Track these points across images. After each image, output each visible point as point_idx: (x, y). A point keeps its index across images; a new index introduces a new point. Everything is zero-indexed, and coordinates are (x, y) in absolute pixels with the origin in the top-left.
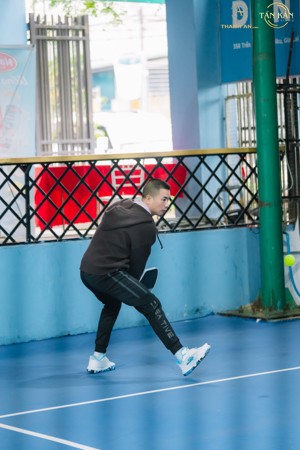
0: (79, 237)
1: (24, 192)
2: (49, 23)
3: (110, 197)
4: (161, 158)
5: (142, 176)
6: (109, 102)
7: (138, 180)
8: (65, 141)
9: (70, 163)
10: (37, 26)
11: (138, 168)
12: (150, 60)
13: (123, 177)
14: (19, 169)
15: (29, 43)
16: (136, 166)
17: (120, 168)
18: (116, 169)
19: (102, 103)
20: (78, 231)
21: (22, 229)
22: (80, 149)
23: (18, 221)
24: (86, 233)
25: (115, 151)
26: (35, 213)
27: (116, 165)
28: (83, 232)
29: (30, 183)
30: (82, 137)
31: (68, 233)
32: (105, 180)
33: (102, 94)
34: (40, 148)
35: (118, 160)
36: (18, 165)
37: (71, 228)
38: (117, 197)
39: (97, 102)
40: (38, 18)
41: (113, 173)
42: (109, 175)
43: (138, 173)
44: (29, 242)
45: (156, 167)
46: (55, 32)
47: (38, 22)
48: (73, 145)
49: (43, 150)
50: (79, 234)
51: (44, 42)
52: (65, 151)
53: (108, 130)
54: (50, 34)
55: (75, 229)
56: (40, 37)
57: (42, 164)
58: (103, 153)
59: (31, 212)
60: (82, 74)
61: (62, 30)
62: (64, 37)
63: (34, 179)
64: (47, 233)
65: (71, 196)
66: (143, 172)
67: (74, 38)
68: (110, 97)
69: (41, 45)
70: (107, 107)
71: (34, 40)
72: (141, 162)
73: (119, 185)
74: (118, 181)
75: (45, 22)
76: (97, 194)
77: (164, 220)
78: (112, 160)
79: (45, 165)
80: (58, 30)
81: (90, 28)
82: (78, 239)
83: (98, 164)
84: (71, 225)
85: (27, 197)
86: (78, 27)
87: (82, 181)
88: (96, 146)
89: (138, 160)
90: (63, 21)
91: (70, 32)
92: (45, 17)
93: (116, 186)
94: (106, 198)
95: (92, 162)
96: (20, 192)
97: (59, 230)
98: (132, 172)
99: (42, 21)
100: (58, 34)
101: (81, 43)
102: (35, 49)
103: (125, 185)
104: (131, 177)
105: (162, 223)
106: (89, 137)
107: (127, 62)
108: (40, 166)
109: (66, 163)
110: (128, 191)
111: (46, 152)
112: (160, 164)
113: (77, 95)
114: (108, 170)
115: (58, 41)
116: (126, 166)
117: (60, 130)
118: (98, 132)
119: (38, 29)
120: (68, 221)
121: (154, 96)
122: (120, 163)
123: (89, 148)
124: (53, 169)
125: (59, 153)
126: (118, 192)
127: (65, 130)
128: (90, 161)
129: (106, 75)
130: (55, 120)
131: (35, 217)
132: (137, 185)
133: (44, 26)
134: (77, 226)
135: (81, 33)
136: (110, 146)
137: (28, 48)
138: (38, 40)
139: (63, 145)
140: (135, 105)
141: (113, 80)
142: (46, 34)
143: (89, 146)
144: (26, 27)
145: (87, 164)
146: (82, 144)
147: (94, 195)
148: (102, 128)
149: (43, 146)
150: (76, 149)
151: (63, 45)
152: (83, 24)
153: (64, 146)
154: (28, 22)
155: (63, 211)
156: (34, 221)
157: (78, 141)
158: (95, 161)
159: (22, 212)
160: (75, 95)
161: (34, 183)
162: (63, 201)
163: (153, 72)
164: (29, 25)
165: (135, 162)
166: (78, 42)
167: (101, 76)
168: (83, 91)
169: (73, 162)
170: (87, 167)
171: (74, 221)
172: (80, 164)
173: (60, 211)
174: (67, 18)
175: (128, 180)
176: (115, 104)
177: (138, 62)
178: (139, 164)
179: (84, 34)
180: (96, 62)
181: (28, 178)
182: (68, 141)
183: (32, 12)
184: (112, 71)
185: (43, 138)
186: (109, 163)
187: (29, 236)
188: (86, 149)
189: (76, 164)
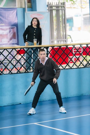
0: (63, 69)
2: (53, 5)
3: (72, 57)
4: (88, 45)
5: (82, 50)
6: (72, 28)
7: (81, 51)
8: (58, 40)
10: (50, 6)
11: (81, 48)
12: (84, 15)
13: (76, 50)
15: (48, 11)
16: (80, 47)
17: (75, 48)
18: (74, 48)
19: (70, 28)
20: (63, 67)
22: (63, 42)
24: (65, 68)
25: (74, 43)
27: (74, 47)
29: (48, 53)
30: (63, 38)
32: (71, 51)
33: (69, 26)
35: (75, 45)
36: (45, 47)
37: (61, 66)
38: (74, 56)
39: (68, 28)
40: (50, 3)
41: (73, 49)
42: (72, 50)
43: (81, 49)
45: (86, 47)
46: (55, 7)
47: (50, 4)
48: (61, 41)
49: (52, 43)
50: (63, 68)
51: (52, 10)
52: (58, 43)
54: (54, 8)
55: (62, 66)
56: (51, 9)
57: (52, 47)
58: (70, 43)
60: (63, 20)
61: (57, 7)
62: (58, 9)
63: (49, 51)
65: (60, 56)
66: (82, 49)
67: (61, 9)
68: (72, 26)
69: (51, 11)
70: (71, 29)
71: (49, 10)
72: (82, 46)
73: (75, 53)
74: (75, 52)
75: (52, 4)
76: (68, 56)
77: (89, 63)
78: (73, 45)
79: (53, 47)
81: (66, 6)
82: (62, 69)
83: (69, 46)
84: (61, 65)
86: (62, 6)
87: (64, 52)
88: (68, 41)
89: (81, 45)
90: (58, 4)
91: (60, 7)
92: (52, 3)
93: (74, 53)
94: (71, 57)
95: (67, 46)
98: (79, 49)
99: (51, 4)
101: (63, 10)
102: (49, 13)
103: (77, 53)
104: (79, 50)
105: (88, 64)
106: (66, 38)
107: (77, 16)
108: (51, 47)
109: (59, 46)
110: (78, 55)
111: (53, 43)
112: (87, 46)
113: (62, 26)
114: (72, 48)
115: (56, 10)
116: (77, 47)
117: (57, 37)
118: (68, 37)
119: (50, 7)
120: (59, 64)
121: (85, 26)
124: (55, 48)
125: (57, 43)
126: (75, 55)
127: (59, 37)
128: (66, 46)
129: (71, 20)
130: (55, 33)
132: (80, 53)
133: (52, 6)
134: (62, 65)
136: (72, 41)
137: (47, 12)
138: (50, 10)
140: (79, 29)
141: (73, 22)
142: (52, 8)
143: (66, 41)
145: (65, 47)
146: (63, 41)
147: (67, 56)
148: (70, 36)
149: (52, 41)
150: (62, 42)
151: (58, 11)
152: (64, 5)
153: (58, 41)
154: (47, 4)
155: (58, 61)
157: (63, 40)
158: (68, 46)
160: (61, 26)
161: (49, 53)
162: (58, 58)
163: (85, 19)
164: (47, 5)
165: (80, 46)
166: (62, 10)
167: (69, 20)
168: (64, 25)
169: (61, 46)
170: (65, 48)
171: (61, 64)
172: (63, 47)
174: (59, 3)
175: (78, 51)
176: (73, 28)
177: (80, 16)
178: (81, 46)
179: (64, 8)
180: (68, 16)
181: (47, 51)
183: (48, 1)
184: (73, 19)
185: (52, 39)
186: (72, 46)
188: (65, 42)
189: (62, 47)
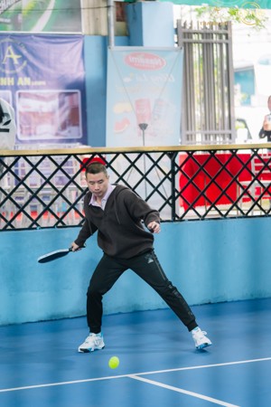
0: (220, 216)
1: (170, 176)
2: (195, 28)
3: (249, 182)
6: (249, 98)
8: (208, 132)
9: (213, 152)
10: (183, 30)
13: (262, 164)
14: (166, 156)
15: (176, 45)
17: (259, 156)
18: (256, 157)
19: (243, 98)
20: (219, 211)
21: (168, 208)
22: (222, 139)
23: (164, 201)
24: (227, 214)
25: (255, 142)
26: (179, 195)
27: (256, 154)
28: (224, 213)
29: (176, 169)
30: (224, 129)
31: (210, 213)
32: (245, 166)
33: (242, 91)
34: (185, 137)
35: (258, 149)
36: (165, 152)
37: (213, 209)
38: (256, 182)
39: (238, 97)
40: (185, 24)
41: (253, 161)
42: (249, 162)
44: (174, 220)
46: (200, 36)
47: (185, 27)
48: (215, 136)
49: (188, 139)
50: (221, 214)
51: (190, 44)
52: (208, 141)
53: (248, 123)
54: (195, 37)
55: (217, 209)
56: (187, 40)
57: (187, 152)
58: (243, 143)
59: (176, 194)
60: (224, 73)
61: (207, 35)
62: (208, 40)
64: (191, 212)
65: (213, 181)
67: (219, 41)
68: (249, 92)
69: (188, 47)
70: (247, 102)
71: (181, 43)
73: (258, 172)
74: (257, 168)
75: (191, 28)
76: (238, 179)
78: (252, 149)
79: (190, 153)
80: (202, 34)
81: (233, 32)
82: (219, 219)
83: (239, 152)
84: (213, 206)
85: (173, 181)
86: (221, 32)
87: (224, 167)
88: (236, 136)
90: (208, 26)
91: (214, 36)
92: (191, 24)
93: (255, 172)
94: (246, 183)
95: (233, 151)
96: (167, 176)
97: (201, 210)
98: (270, 161)
99: (188, 27)
100: (203, 38)
101: (224, 46)
102: (183, 51)
103: (264, 172)
106: (230, 128)
107: (267, 63)
108: (185, 153)
109: (210, 151)
110: (266, 177)
111: (190, 141)
113: (220, 91)
114: (248, 158)
115: (203, 44)
116: (265, 155)
117: (203, 122)
118: (238, 124)
119: (184, 33)
120: (210, 202)
122: (260, 152)
123: (230, 138)
124: (196, 156)
125: (202, 142)
126: (257, 178)
127: (208, 123)
128: (231, 150)
129: (247, 74)
130: (198, 112)
131: (179, 198)
133: (190, 31)
134: (219, 207)
135: (224, 37)
136: (249, 137)
137: (177, 51)
138: (185, 43)
139: (206, 135)
141: (252, 79)
142: (192, 37)
143: (230, 136)
144: (173, 31)
145: (228, 152)
146: (223, 135)
147: (235, 179)
148: (242, 121)
149: (188, 136)
150: (218, 139)
151: (207, 47)
152: (226, 29)
153: (207, 137)
154: (175, 27)
155: (205, 194)
156: (179, 201)
157: (220, 131)
158: (237, 150)
159: (168, 194)
160: (218, 91)
161: (179, 169)
162: (206, 186)
164: (176, 30)
166: (221, 44)
167: (242, 75)
168: (226, 89)
169: (215, 151)
170: (228, 155)
171: (216, 203)
172: (222, 152)
173: (203, 194)
174: (211, 24)
175: (266, 167)
176: (254, 99)
179: (227, 38)
180: (237, 63)
181: (174, 164)
182: (211, 132)
183: (179, 18)
184: (253, 71)
185: (188, 129)
186: (249, 152)
187: (174, 215)
188: (227, 139)
189: (218, 153)
